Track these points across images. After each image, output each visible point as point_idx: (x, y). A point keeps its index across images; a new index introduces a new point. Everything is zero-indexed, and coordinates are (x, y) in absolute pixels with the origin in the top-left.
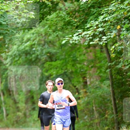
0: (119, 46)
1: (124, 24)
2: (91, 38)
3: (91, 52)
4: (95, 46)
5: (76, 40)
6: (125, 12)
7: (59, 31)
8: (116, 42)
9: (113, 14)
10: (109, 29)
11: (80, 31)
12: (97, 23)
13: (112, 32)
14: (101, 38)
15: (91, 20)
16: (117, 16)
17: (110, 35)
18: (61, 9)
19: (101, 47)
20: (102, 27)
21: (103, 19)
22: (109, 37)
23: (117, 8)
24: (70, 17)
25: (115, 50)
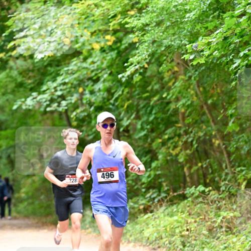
0: (82, 112)
1: (87, 86)
2: (48, 103)
3: (48, 119)
4: (52, 112)
5: (29, 106)
6: (89, 72)
7: (9, 93)
8: (77, 107)
9: (74, 74)
10: (69, 92)
11: (35, 94)
12: (55, 85)
13: (72, 96)
14: (59, 103)
15: (48, 81)
16: (79, 77)
17: (71, 100)
18: (11, 68)
19: (60, 113)
20: (61, 90)
21: (63, 80)
22: (69, 101)
23: (79, 67)
24: (23, 77)
25: (77, 118)
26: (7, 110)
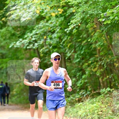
0: (46, 49)
1: (48, 35)
2: (28, 44)
3: (28, 52)
4: (30, 49)
5: (18, 46)
6: (49, 28)
8: (43, 47)
9: (41, 29)
10: (39, 38)
11: (21, 40)
12: (31, 35)
13: (40, 40)
14: (34, 44)
15: (28, 32)
16: (44, 30)
18: (8, 26)
19: (34, 50)
20: (35, 37)
21: (36, 32)
22: (39, 43)
23: (44, 25)
25: (43, 52)
26: (6, 48)
